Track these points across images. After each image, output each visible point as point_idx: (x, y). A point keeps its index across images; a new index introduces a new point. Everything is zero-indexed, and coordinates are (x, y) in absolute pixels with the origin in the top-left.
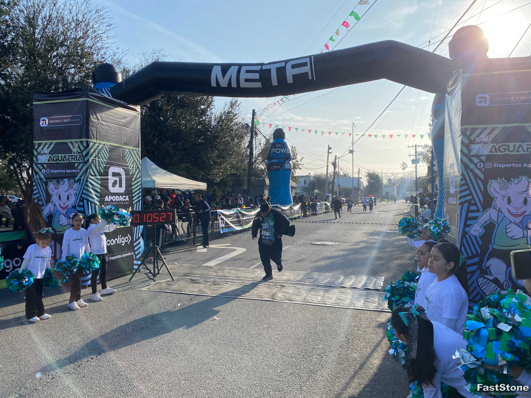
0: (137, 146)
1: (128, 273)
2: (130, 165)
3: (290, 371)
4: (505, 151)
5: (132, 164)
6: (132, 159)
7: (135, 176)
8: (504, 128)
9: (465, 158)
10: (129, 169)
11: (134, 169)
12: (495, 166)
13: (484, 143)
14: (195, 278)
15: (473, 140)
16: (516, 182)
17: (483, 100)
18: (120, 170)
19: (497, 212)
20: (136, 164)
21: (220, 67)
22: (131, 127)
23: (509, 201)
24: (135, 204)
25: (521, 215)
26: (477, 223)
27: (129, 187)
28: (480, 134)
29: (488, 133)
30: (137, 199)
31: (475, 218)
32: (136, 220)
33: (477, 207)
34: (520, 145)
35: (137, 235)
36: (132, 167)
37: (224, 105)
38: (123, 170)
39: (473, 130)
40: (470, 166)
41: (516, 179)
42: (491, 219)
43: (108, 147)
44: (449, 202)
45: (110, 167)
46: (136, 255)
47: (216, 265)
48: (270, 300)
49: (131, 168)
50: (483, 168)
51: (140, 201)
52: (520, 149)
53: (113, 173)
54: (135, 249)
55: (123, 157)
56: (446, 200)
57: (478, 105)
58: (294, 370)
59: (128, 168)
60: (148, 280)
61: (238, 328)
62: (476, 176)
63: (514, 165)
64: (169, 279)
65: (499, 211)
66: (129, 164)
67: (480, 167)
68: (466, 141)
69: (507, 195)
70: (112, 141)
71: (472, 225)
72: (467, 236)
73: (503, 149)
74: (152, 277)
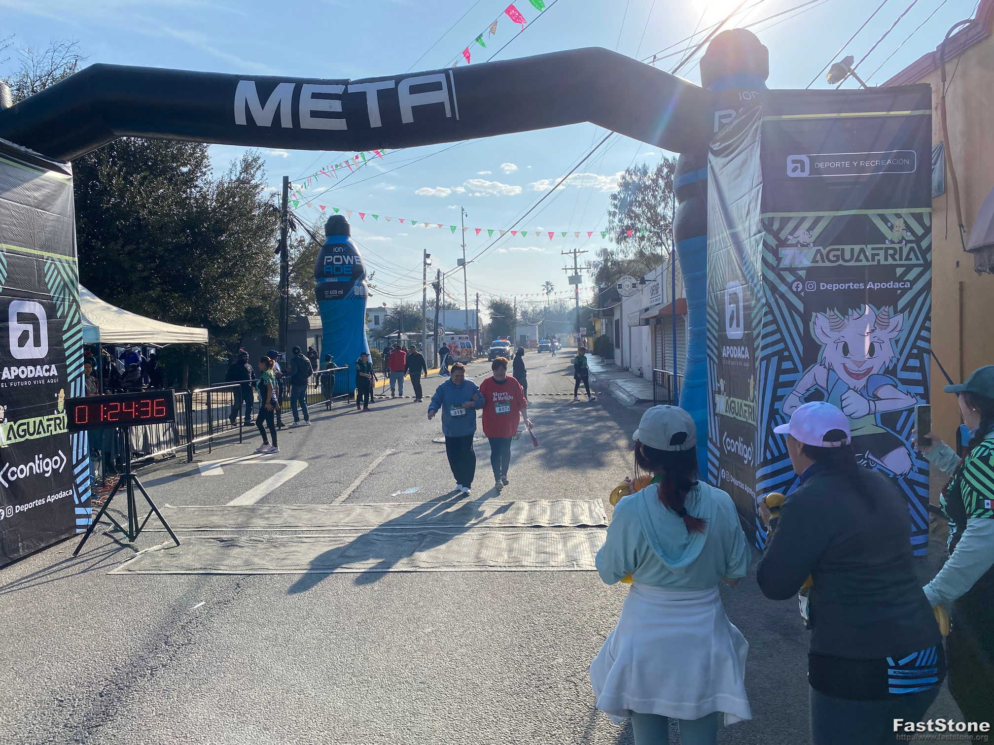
0: (69, 252)
1: (63, 537)
2: (57, 295)
3: (530, 727)
4: (837, 260)
5: (60, 294)
6: (60, 282)
7: (68, 320)
8: (835, 216)
9: (771, 271)
10: (56, 303)
11: (67, 303)
12: (822, 288)
13: (802, 245)
14: (225, 536)
15: (783, 239)
16: (856, 315)
17: (799, 165)
18: (35, 306)
19: (826, 371)
20: (71, 293)
21: (254, 82)
22: (53, 210)
23: (846, 350)
24: (72, 381)
25: (865, 375)
26: (794, 392)
27: (56, 346)
28: (796, 228)
29: (807, 228)
30: (75, 369)
31: (791, 384)
32: (82, 418)
33: (794, 363)
34: (862, 251)
35: (80, 451)
36: (60, 299)
37: (231, 166)
38: (41, 306)
39: (784, 221)
40: (780, 289)
41: (855, 310)
42: (817, 384)
43: (4, 255)
44: (724, 354)
45: (10, 301)
46: (79, 496)
47: (258, 502)
48: (409, 570)
49: (59, 302)
50: (801, 291)
51: (84, 375)
52: (862, 257)
53: (19, 314)
54: (78, 481)
55: (39, 276)
56: (716, 351)
57: (790, 174)
58: (537, 723)
59: (52, 303)
60: (119, 550)
61: (374, 643)
62: (790, 306)
63: (853, 286)
64: (166, 543)
65: (830, 369)
66: (55, 294)
67: (797, 289)
68: (773, 242)
69: (842, 339)
70: (13, 240)
71: (785, 398)
72: (778, 417)
73: (834, 256)
74: (126, 541)
